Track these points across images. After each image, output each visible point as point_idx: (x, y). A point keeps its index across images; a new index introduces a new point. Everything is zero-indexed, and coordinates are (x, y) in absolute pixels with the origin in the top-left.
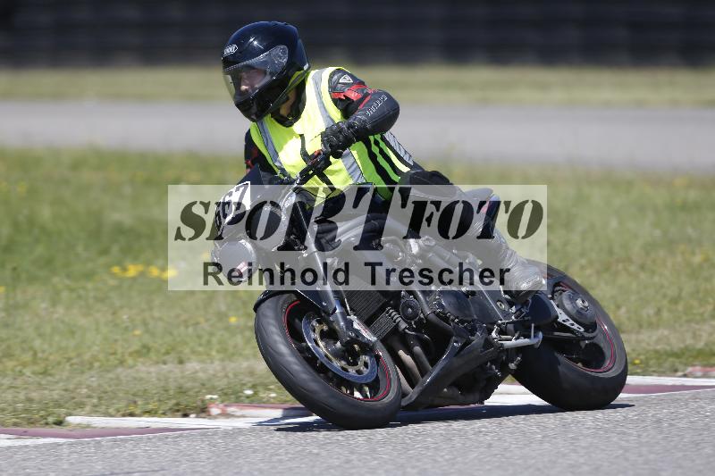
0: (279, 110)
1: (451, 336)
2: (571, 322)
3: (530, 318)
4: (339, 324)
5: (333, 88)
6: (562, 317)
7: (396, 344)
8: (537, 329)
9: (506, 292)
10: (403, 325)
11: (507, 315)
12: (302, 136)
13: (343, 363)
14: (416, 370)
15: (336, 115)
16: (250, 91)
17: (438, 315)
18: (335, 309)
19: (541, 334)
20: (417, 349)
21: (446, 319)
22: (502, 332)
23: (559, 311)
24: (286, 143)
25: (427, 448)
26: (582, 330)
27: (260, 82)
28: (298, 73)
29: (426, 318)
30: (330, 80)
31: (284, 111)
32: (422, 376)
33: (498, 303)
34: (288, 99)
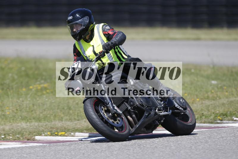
0: (86, 37)
1: (145, 111)
2: (179, 107)
3: (167, 105)
4: (110, 108)
5: (103, 31)
6: (176, 105)
7: (127, 114)
8: (170, 109)
9: (159, 97)
10: (129, 108)
11: (161, 104)
12: (93, 46)
13: (113, 120)
14: (133, 122)
15: (105, 39)
16: (77, 31)
17: (140, 104)
18: (109, 103)
19: (171, 111)
20: (134, 116)
21: (143, 106)
22: (159, 110)
23: (175, 103)
24: (88, 48)
25: (63, 155)
26: (183, 109)
27: (80, 28)
28: (92, 25)
29: (137, 106)
30: (102, 28)
31: (87, 38)
32: (135, 125)
33: (158, 101)
34: (89, 34)
